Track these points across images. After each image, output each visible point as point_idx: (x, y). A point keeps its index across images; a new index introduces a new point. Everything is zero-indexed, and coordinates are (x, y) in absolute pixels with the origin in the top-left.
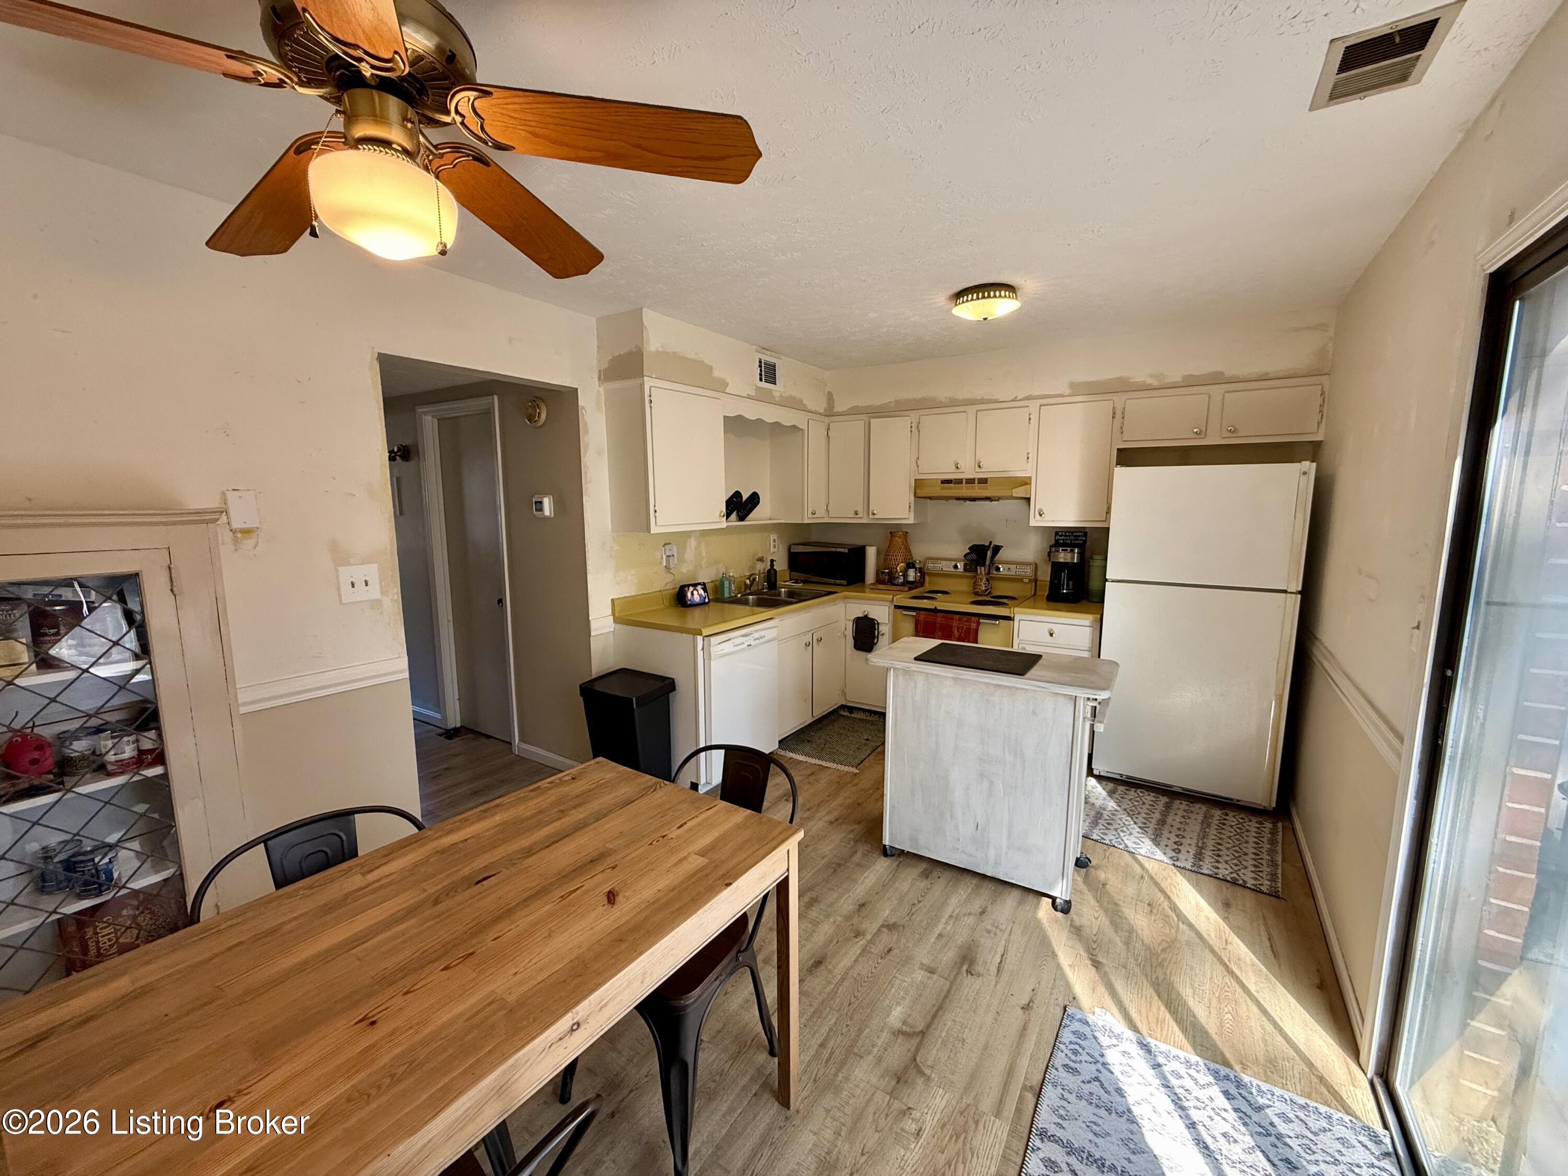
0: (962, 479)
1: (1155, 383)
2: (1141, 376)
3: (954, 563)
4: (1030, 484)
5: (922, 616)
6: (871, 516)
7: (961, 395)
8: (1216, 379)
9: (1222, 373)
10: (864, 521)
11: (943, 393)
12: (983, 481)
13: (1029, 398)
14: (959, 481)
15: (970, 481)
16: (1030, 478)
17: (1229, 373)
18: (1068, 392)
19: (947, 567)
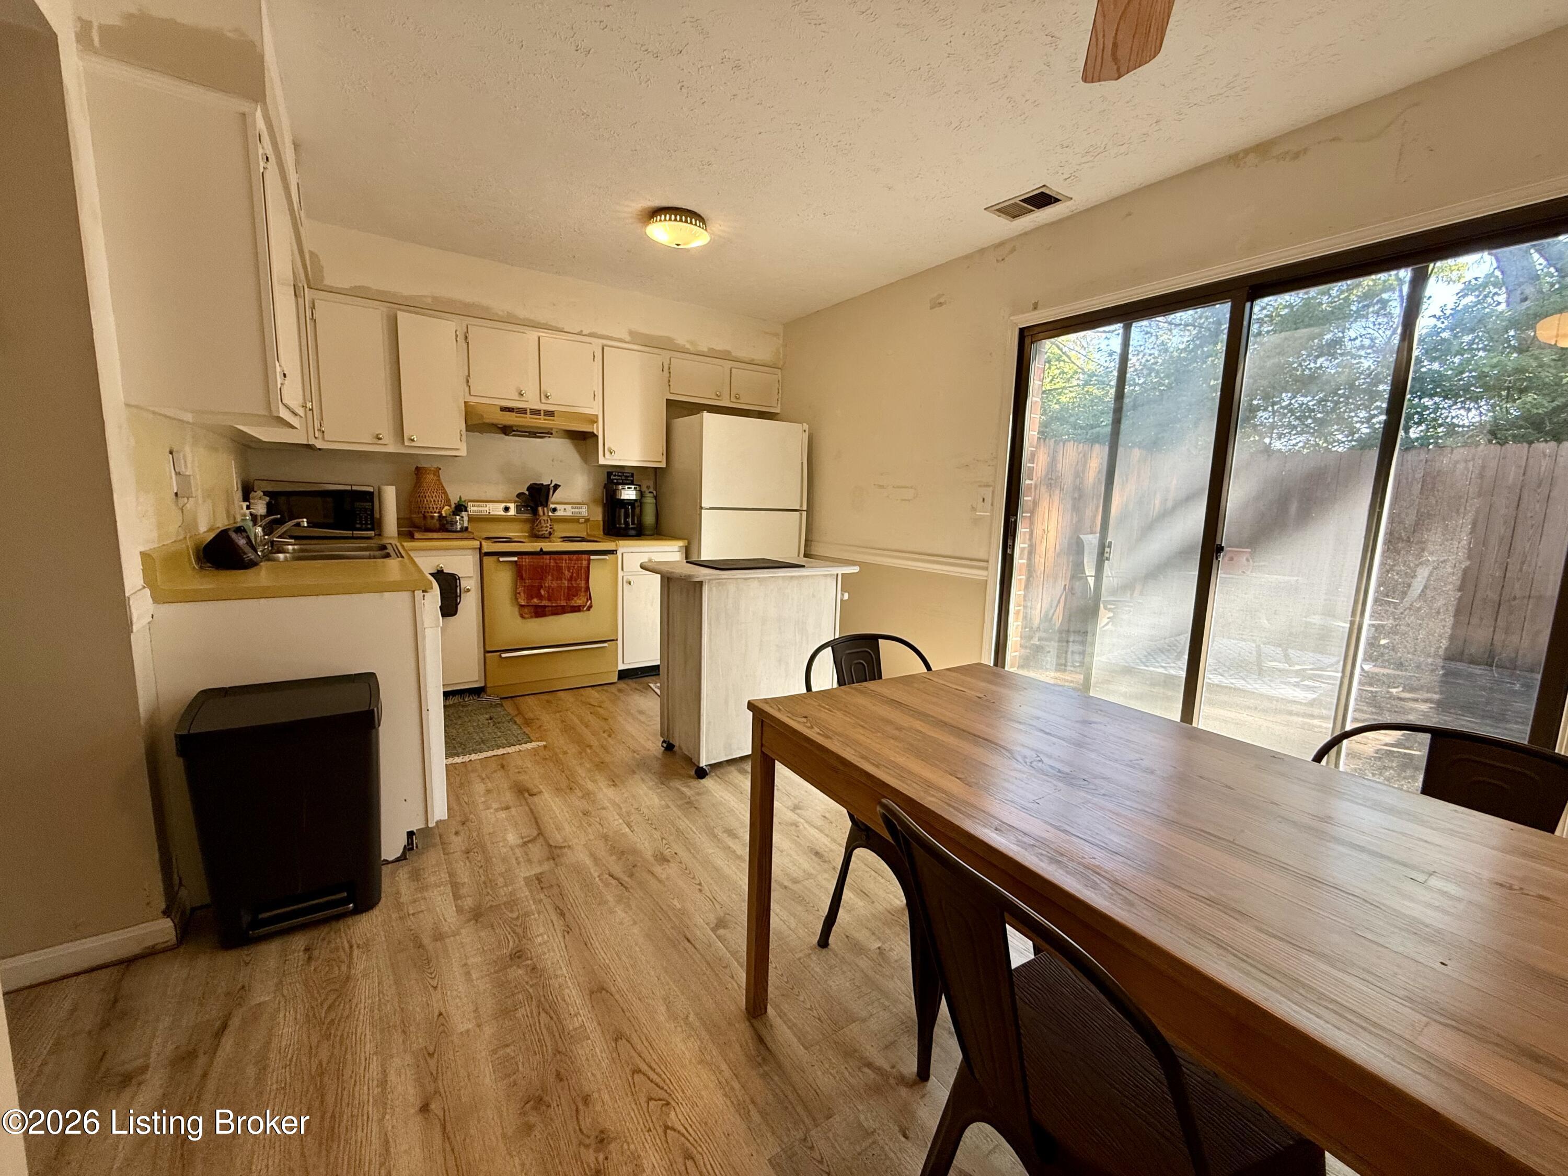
0: (526, 409)
1: (692, 349)
2: (681, 340)
3: (503, 505)
4: (596, 422)
5: (526, 560)
6: (406, 443)
7: (522, 313)
8: (725, 356)
9: (729, 352)
10: (391, 449)
11: (501, 306)
12: (550, 414)
13: (591, 335)
14: (522, 411)
15: (536, 412)
16: (597, 416)
17: (737, 353)
18: (628, 338)
19: (497, 510)
